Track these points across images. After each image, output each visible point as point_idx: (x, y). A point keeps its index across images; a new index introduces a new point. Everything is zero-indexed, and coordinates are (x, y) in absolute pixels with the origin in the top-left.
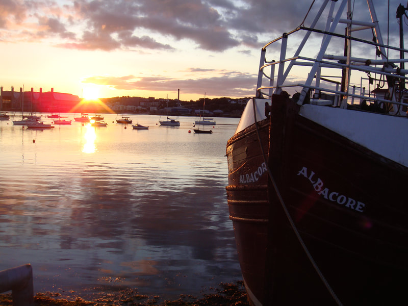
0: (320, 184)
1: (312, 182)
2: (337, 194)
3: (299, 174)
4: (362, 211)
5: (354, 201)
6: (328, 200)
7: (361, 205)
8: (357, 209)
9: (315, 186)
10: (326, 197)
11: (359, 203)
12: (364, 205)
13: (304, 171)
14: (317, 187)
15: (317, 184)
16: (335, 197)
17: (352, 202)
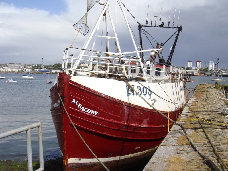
0: (80, 105)
1: (77, 105)
2: (87, 109)
3: (72, 102)
4: (97, 115)
5: (94, 111)
6: (84, 112)
7: (97, 113)
8: (95, 114)
9: (78, 106)
10: (83, 110)
11: (96, 112)
12: (98, 113)
13: (74, 101)
14: (79, 107)
15: (79, 106)
16: (86, 110)
17: (93, 112)
